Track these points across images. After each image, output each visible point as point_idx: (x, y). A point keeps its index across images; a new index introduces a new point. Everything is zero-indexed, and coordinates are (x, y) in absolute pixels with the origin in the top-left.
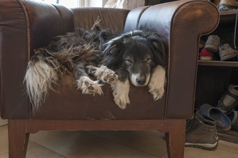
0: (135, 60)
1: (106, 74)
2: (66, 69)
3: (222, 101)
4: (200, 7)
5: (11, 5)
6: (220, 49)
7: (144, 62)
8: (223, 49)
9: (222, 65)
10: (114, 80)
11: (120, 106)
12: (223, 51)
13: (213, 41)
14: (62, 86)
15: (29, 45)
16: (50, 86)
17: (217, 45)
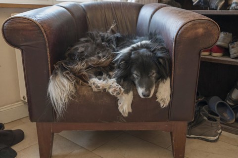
0: (141, 75)
1: (114, 89)
2: (81, 81)
3: (230, 95)
4: (201, 25)
5: (31, 28)
6: (230, 46)
7: (149, 77)
8: (233, 47)
9: (230, 64)
10: (120, 94)
11: (122, 114)
12: (232, 50)
13: (224, 39)
14: (80, 96)
15: (49, 62)
16: (70, 97)
17: (228, 42)
